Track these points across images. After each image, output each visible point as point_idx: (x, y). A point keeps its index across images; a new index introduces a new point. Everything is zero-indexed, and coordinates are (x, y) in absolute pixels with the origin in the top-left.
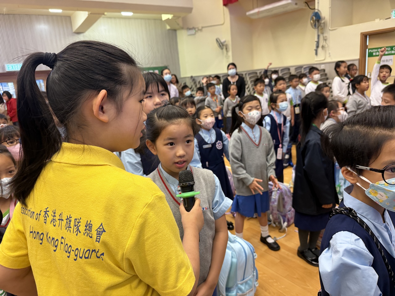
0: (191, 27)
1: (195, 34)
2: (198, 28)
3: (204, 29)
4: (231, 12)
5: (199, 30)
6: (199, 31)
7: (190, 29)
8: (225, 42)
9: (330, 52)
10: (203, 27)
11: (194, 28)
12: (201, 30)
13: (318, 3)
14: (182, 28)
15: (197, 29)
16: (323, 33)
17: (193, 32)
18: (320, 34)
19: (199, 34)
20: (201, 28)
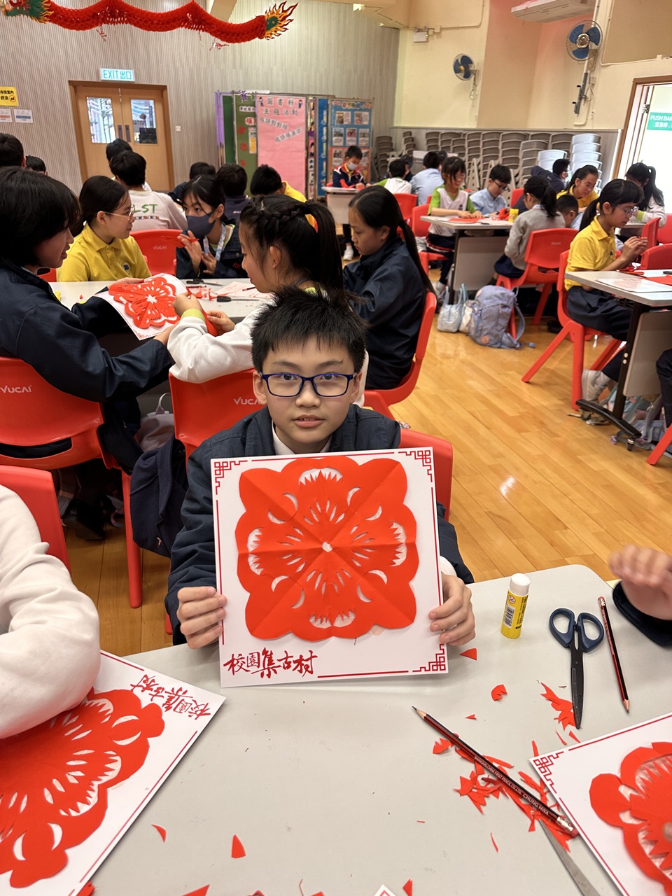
0: (421, 26)
1: (427, 41)
2: (433, 29)
3: (444, 33)
5: (435, 34)
6: (435, 36)
7: (419, 30)
9: (594, 111)
10: (441, 29)
11: (427, 30)
12: (439, 34)
13: (598, 7)
14: (407, 27)
15: (431, 32)
16: (592, 71)
17: (422, 37)
18: (589, 72)
19: (434, 42)
20: (438, 31)
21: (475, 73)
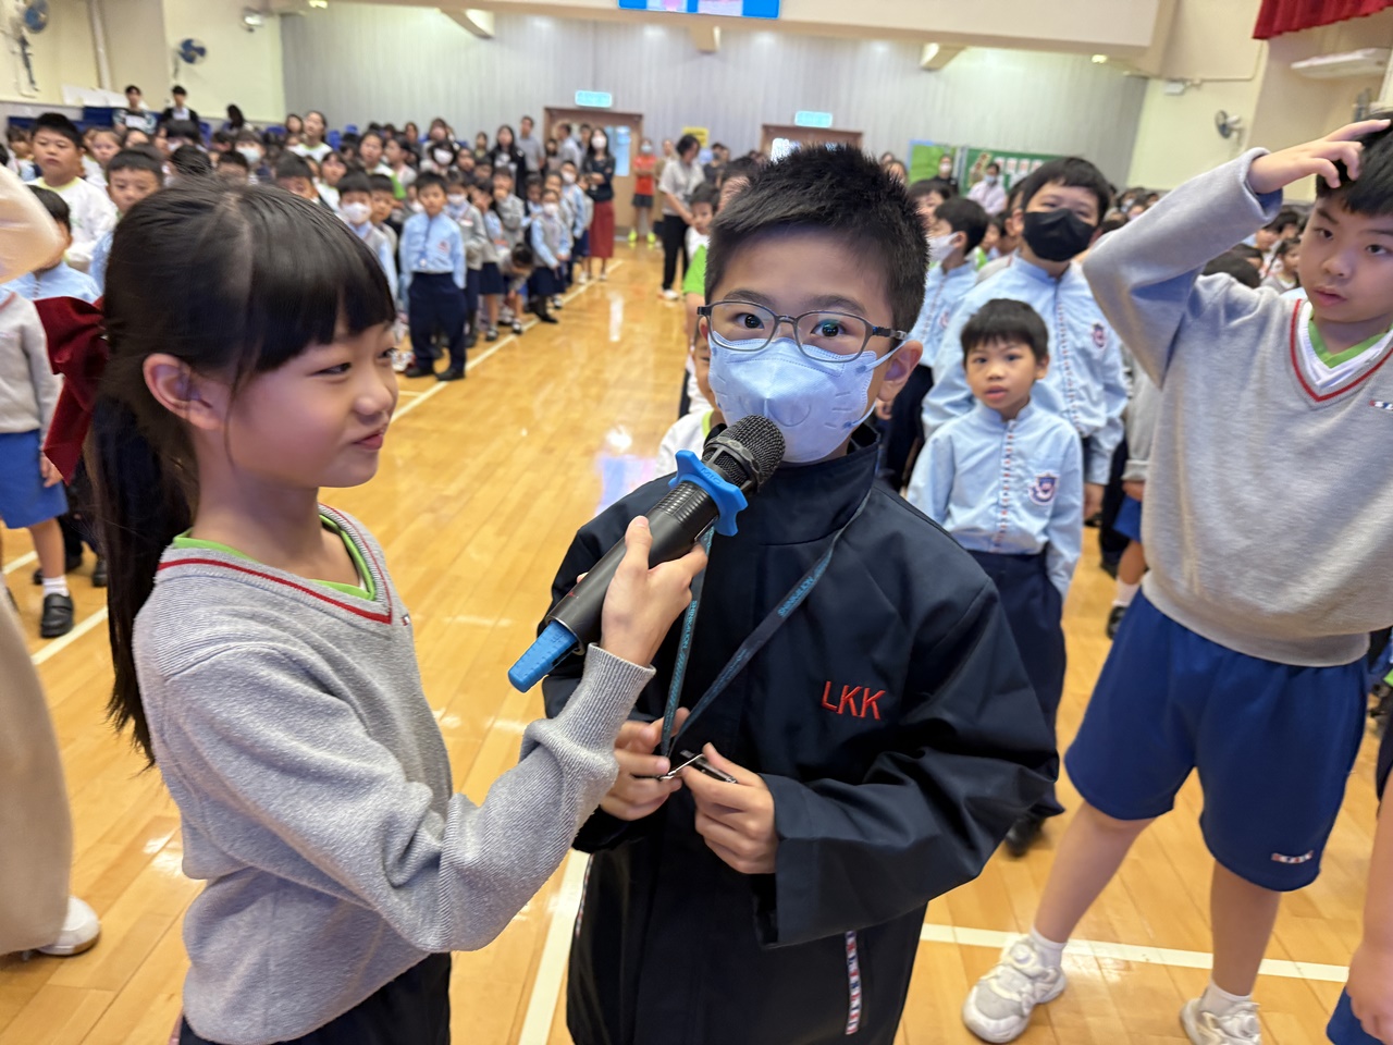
0: (1177, 76)
1: (1182, 93)
2: (1191, 80)
3: (1207, 86)
4: (1272, 55)
5: (1193, 85)
6: (1193, 89)
7: (1174, 81)
8: (1237, 122)
10: (1203, 81)
11: (1182, 81)
12: (1198, 86)
14: (1159, 77)
15: (1188, 84)
17: (1178, 88)
19: (1192, 94)
20: (1197, 82)
21: (1240, 131)
